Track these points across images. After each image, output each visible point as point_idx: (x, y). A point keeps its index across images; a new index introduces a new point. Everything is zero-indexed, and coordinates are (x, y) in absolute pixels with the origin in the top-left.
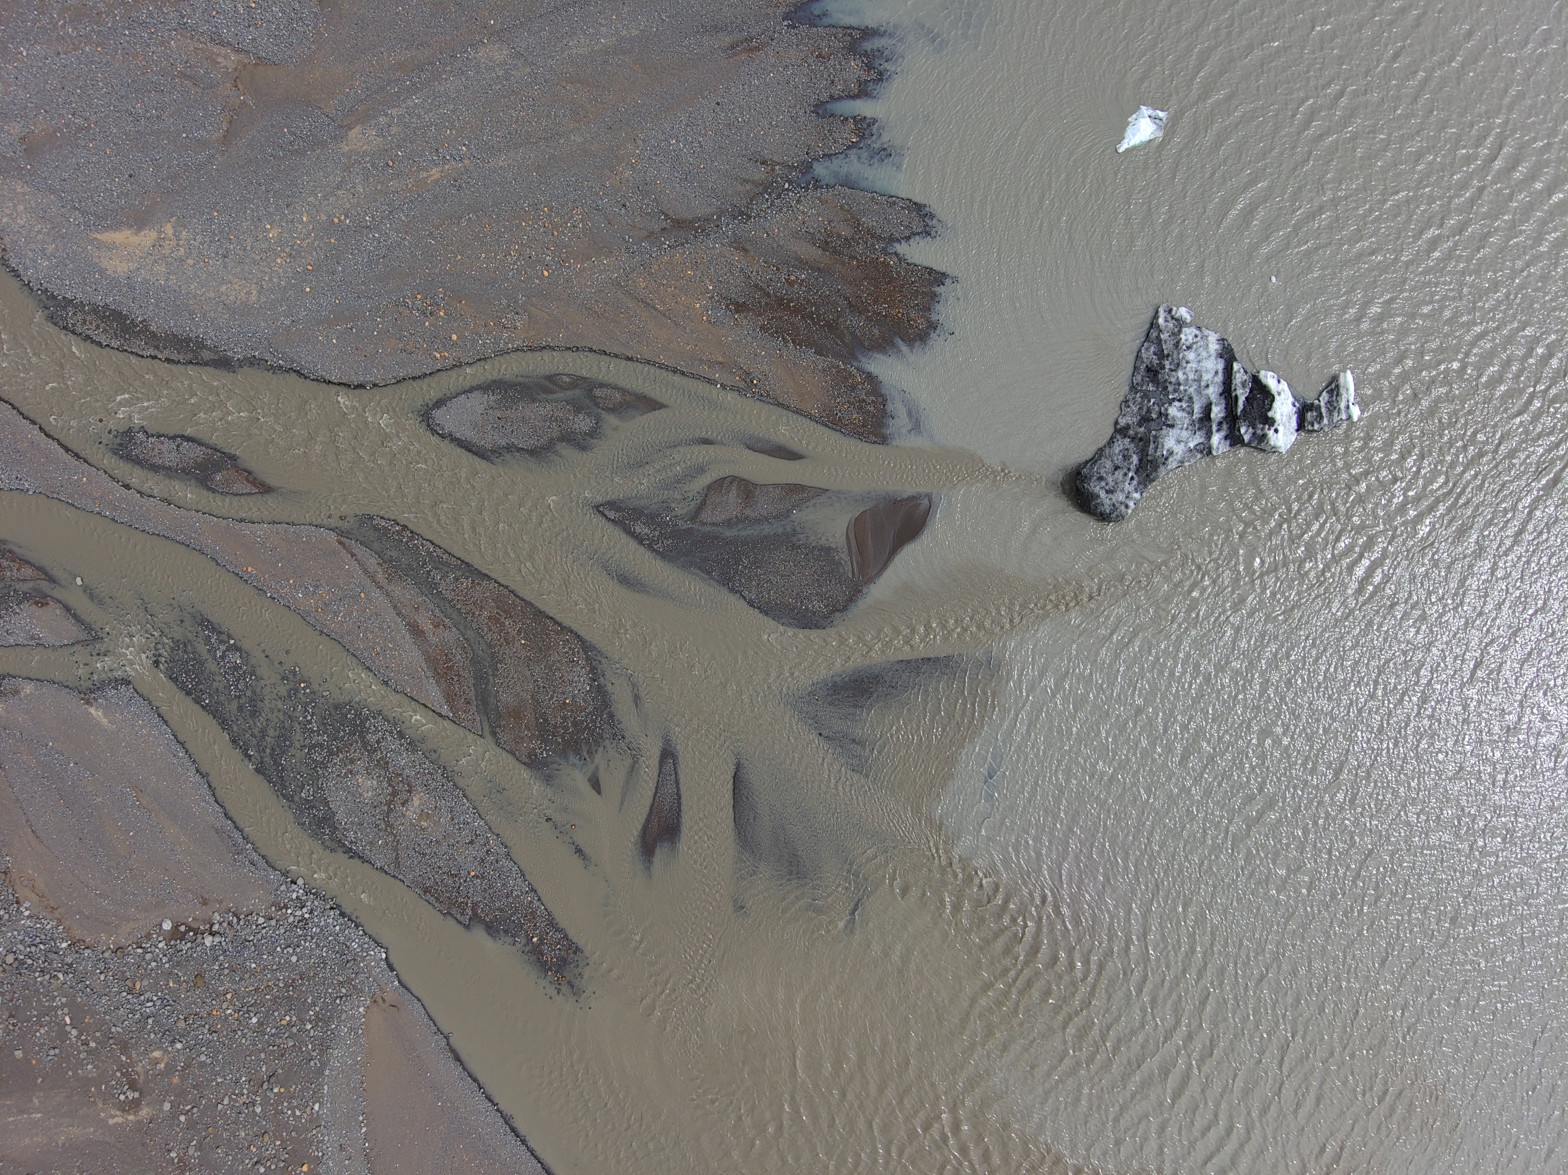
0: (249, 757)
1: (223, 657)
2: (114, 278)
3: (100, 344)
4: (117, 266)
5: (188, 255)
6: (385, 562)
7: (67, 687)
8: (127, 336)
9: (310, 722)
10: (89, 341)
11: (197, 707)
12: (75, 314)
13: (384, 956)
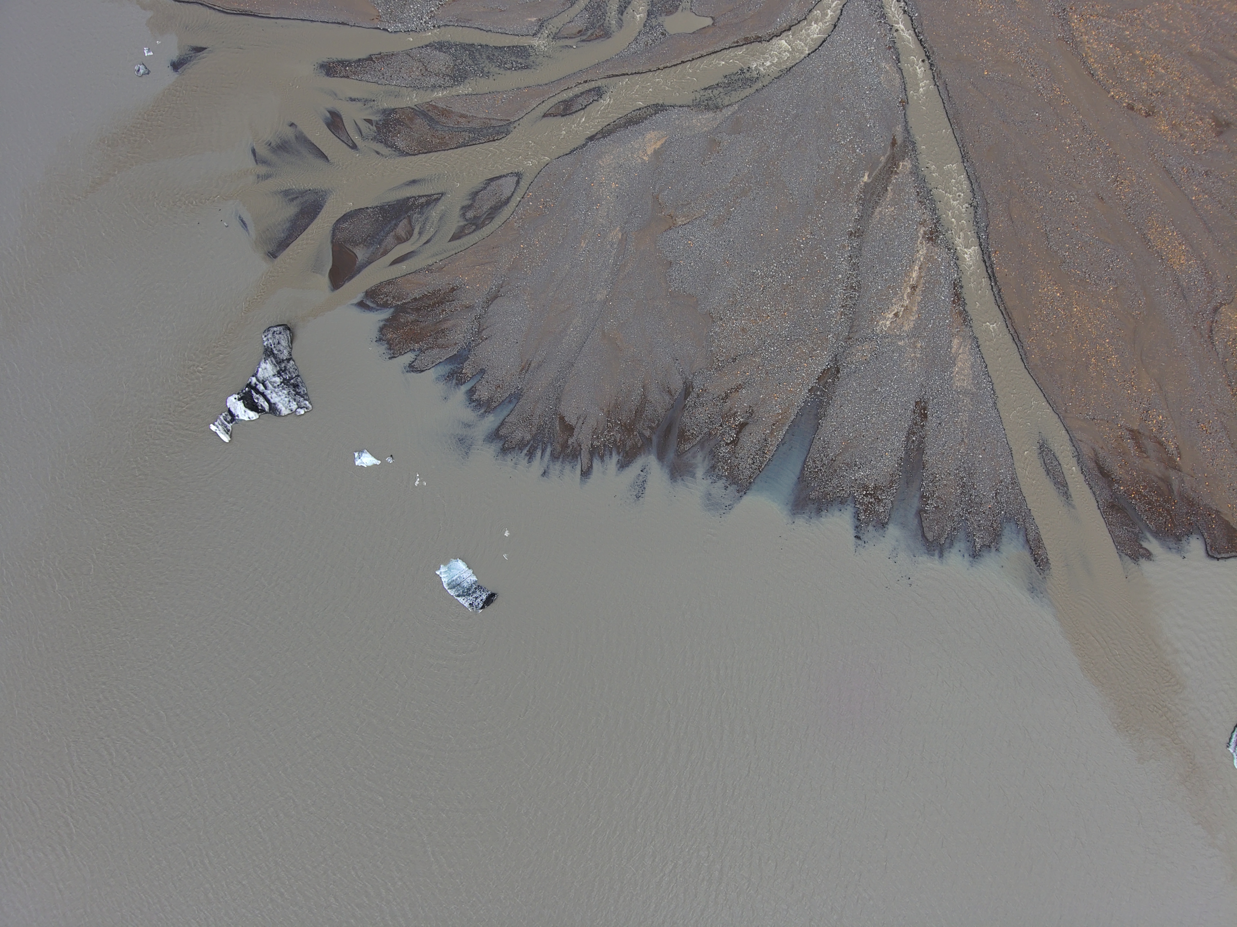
0: (479, 46)
1: (512, 63)
2: (648, 131)
3: (634, 111)
4: (651, 135)
5: (632, 157)
6: (490, 126)
7: (550, 19)
8: (628, 120)
9: (469, 68)
10: (638, 108)
11: (508, 46)
12: (650, 112)
13: (389, 30)
